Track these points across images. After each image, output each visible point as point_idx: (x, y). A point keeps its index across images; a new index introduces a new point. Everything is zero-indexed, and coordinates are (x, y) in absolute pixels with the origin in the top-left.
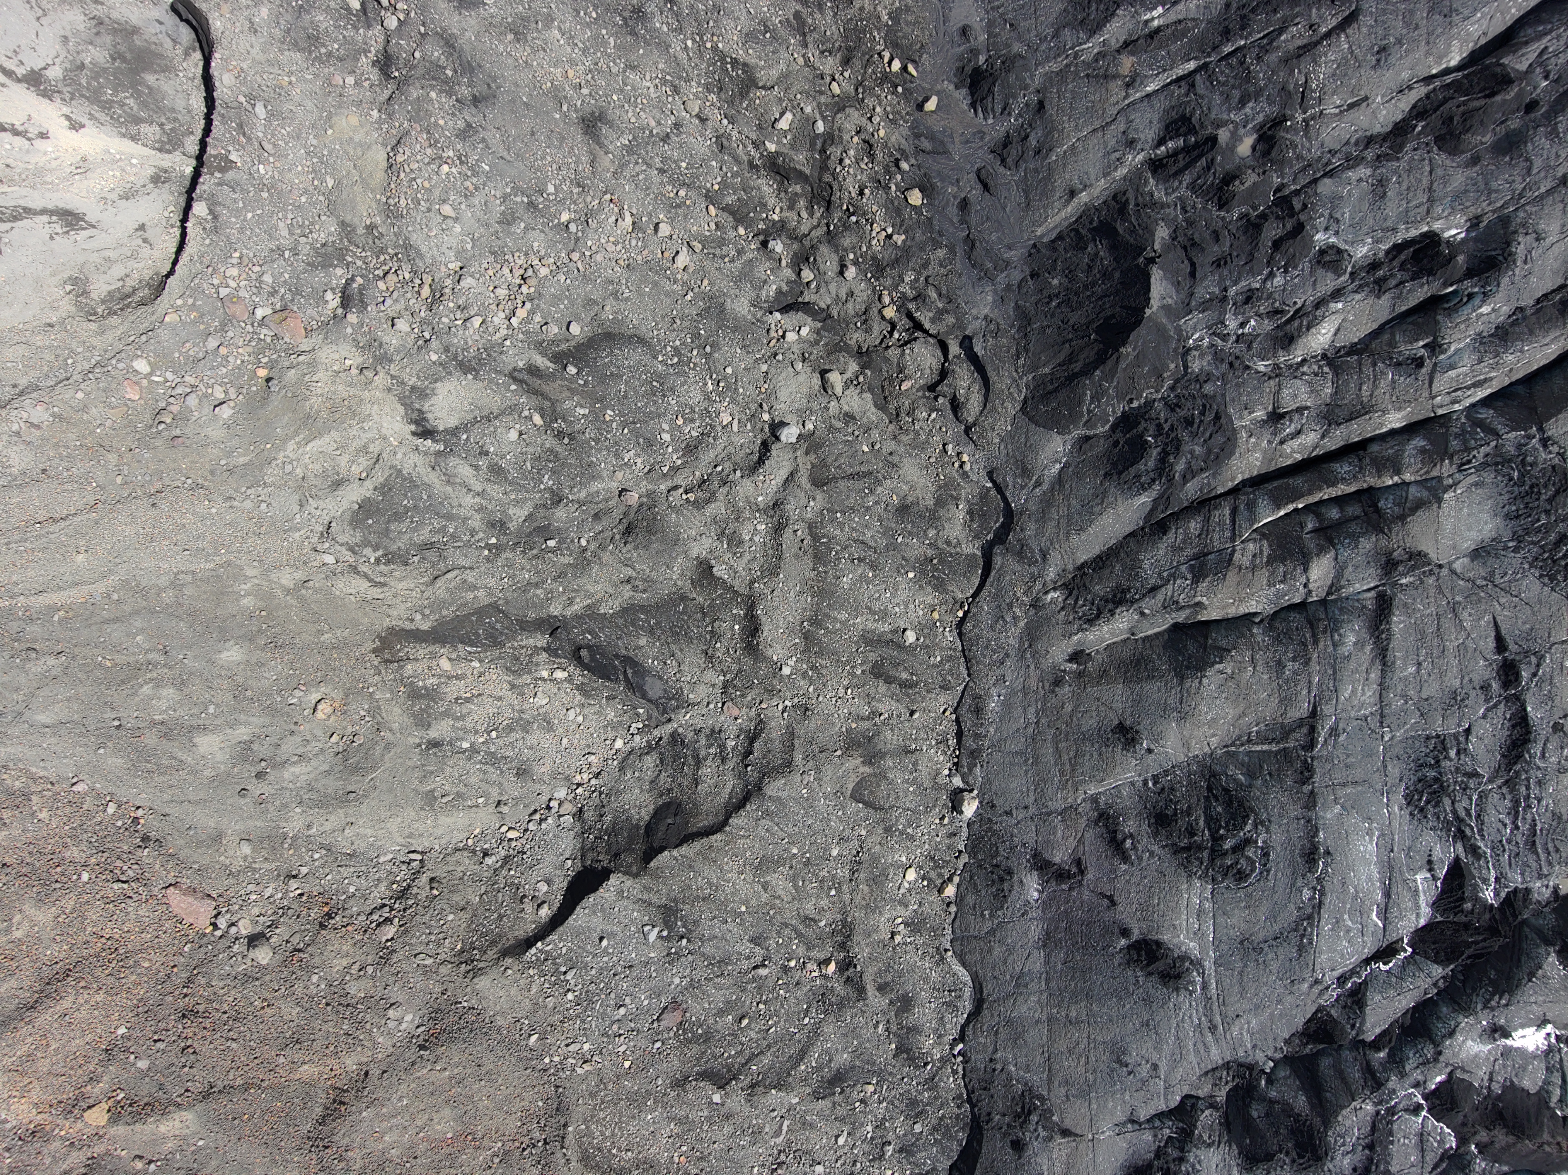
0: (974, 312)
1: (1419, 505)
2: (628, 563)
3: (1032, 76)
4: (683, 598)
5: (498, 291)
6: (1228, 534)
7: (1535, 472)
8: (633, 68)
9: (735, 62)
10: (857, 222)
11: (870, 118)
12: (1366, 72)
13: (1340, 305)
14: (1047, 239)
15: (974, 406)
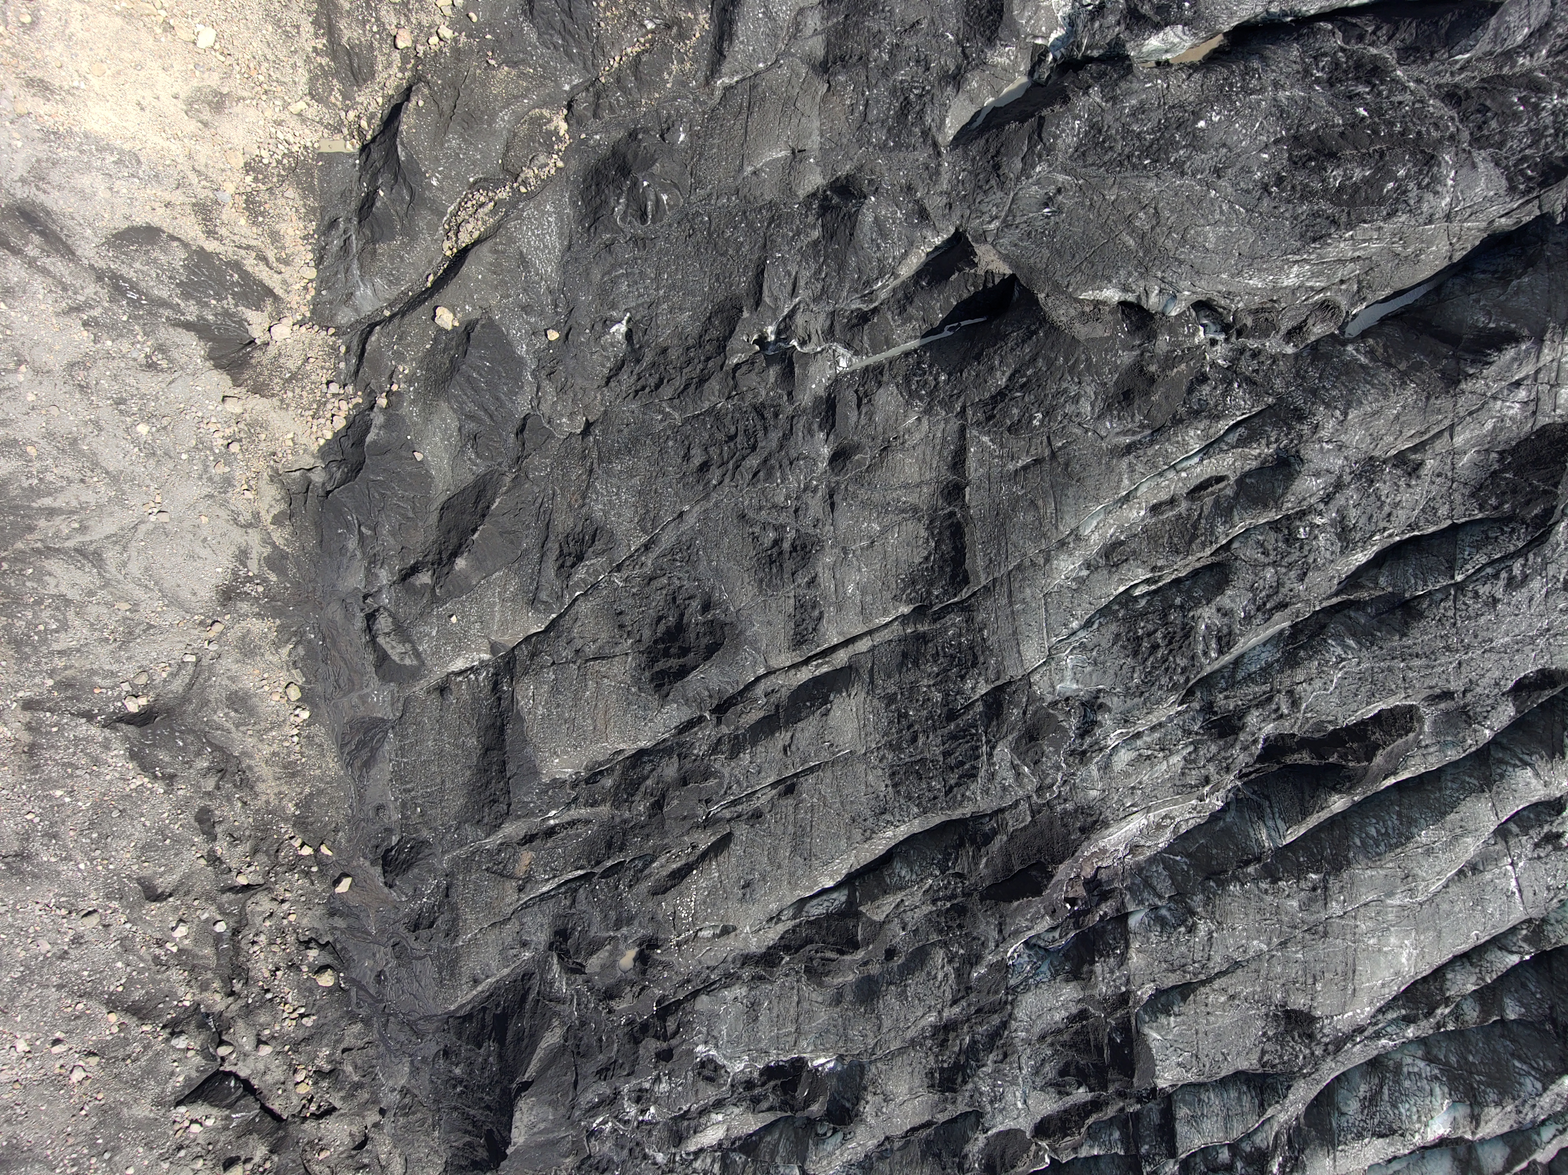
0: (391, 1082)
3: (440, 861)
9: (129, 877)
10: (271, 1000)
11: (283, 901)
12: (733, 905)
13: (720, 1117)
14: (461, 1013)
15: (397, 1169)
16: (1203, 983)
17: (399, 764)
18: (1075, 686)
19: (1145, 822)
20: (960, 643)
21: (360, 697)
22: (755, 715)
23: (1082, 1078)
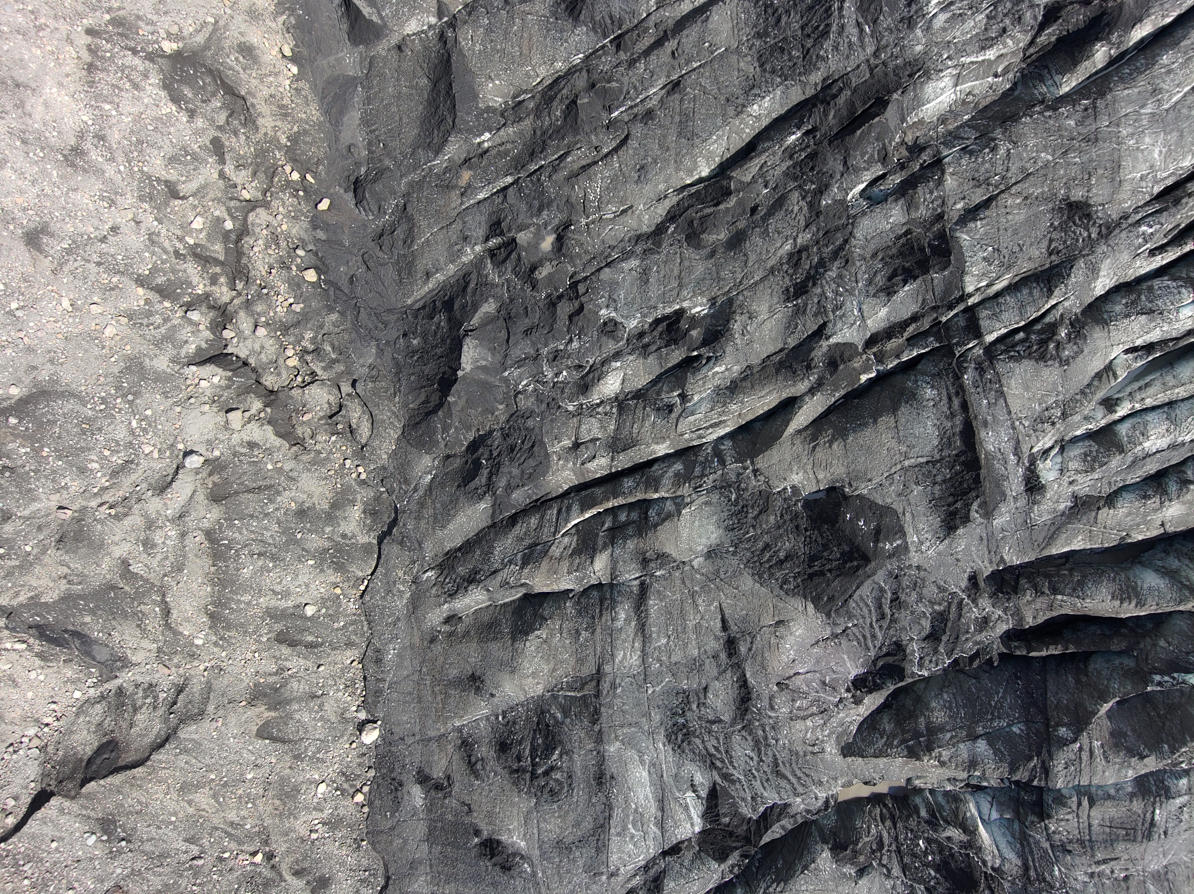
0: (361, 361)
1: (668, 517)
2: (62, 564)
3: (399, 184)
4: (113, 587)
6: (553, 529)
7: (746, 495)
8: (75, 190)
9: (158, 180)
10: (267, 294)
11: (276, 216)
12: (631, 186)
13: (618, 366)
14: (417, 306)
15: (364, 431)
16: (1002, 192)
17: (366, 110)
19: (953, 96)
21: (336, 60)
22: (647, 41)
23: (909, 276)
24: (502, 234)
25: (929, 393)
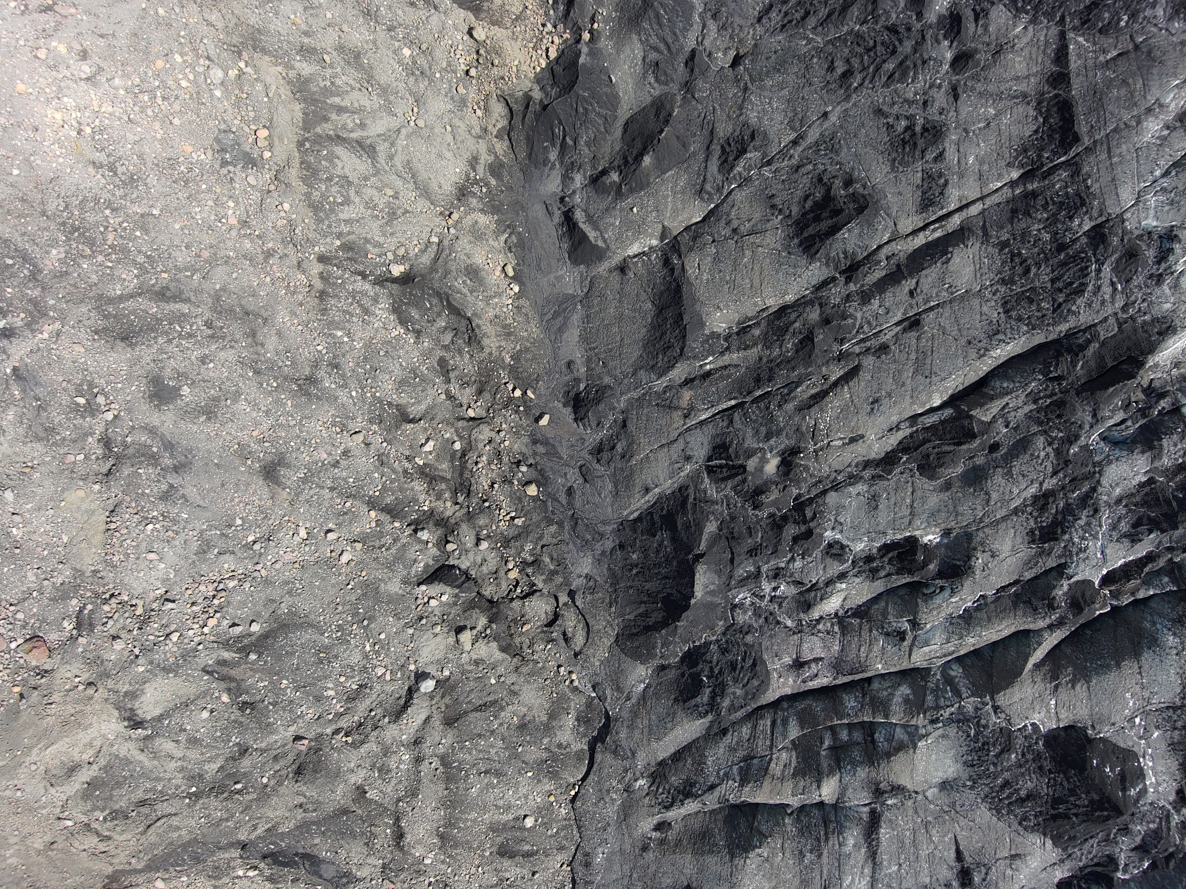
0: (578, 571)
1: (901, 747)
2: (299, 793)
3: (618, 402)
4: (346, 811)
5: (194, 608)
6: (768, 743)
7: (987, 732)
8: (309, 418)
9: (390, 404)
10: (489, 507)
11: (499, 432)
12: (862, 418)
13: (844, 586)
14: (631, 517)
15: (579, 640)
17: (585, 328)
18: (1155, 224)
20: (1067, 193)
21: (556, 278)
22: (878, 274)
23: (1154, 525)
24: (728, 458)
25: (1171, 640)
